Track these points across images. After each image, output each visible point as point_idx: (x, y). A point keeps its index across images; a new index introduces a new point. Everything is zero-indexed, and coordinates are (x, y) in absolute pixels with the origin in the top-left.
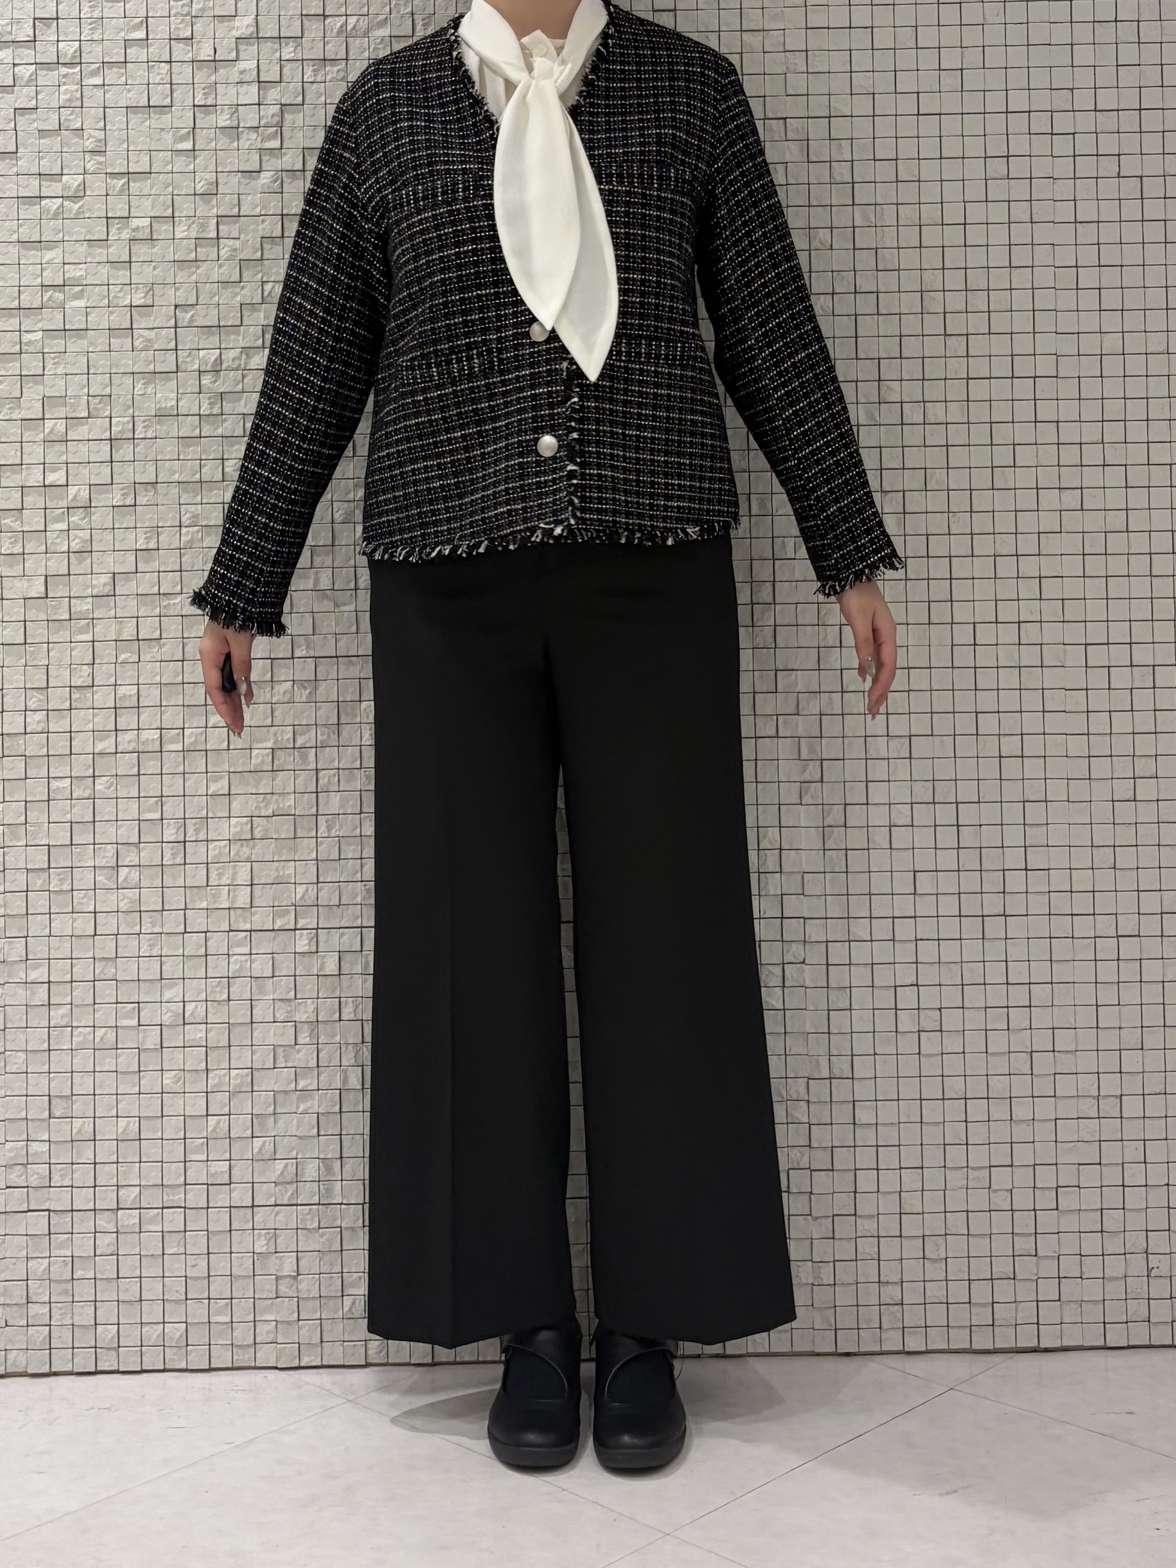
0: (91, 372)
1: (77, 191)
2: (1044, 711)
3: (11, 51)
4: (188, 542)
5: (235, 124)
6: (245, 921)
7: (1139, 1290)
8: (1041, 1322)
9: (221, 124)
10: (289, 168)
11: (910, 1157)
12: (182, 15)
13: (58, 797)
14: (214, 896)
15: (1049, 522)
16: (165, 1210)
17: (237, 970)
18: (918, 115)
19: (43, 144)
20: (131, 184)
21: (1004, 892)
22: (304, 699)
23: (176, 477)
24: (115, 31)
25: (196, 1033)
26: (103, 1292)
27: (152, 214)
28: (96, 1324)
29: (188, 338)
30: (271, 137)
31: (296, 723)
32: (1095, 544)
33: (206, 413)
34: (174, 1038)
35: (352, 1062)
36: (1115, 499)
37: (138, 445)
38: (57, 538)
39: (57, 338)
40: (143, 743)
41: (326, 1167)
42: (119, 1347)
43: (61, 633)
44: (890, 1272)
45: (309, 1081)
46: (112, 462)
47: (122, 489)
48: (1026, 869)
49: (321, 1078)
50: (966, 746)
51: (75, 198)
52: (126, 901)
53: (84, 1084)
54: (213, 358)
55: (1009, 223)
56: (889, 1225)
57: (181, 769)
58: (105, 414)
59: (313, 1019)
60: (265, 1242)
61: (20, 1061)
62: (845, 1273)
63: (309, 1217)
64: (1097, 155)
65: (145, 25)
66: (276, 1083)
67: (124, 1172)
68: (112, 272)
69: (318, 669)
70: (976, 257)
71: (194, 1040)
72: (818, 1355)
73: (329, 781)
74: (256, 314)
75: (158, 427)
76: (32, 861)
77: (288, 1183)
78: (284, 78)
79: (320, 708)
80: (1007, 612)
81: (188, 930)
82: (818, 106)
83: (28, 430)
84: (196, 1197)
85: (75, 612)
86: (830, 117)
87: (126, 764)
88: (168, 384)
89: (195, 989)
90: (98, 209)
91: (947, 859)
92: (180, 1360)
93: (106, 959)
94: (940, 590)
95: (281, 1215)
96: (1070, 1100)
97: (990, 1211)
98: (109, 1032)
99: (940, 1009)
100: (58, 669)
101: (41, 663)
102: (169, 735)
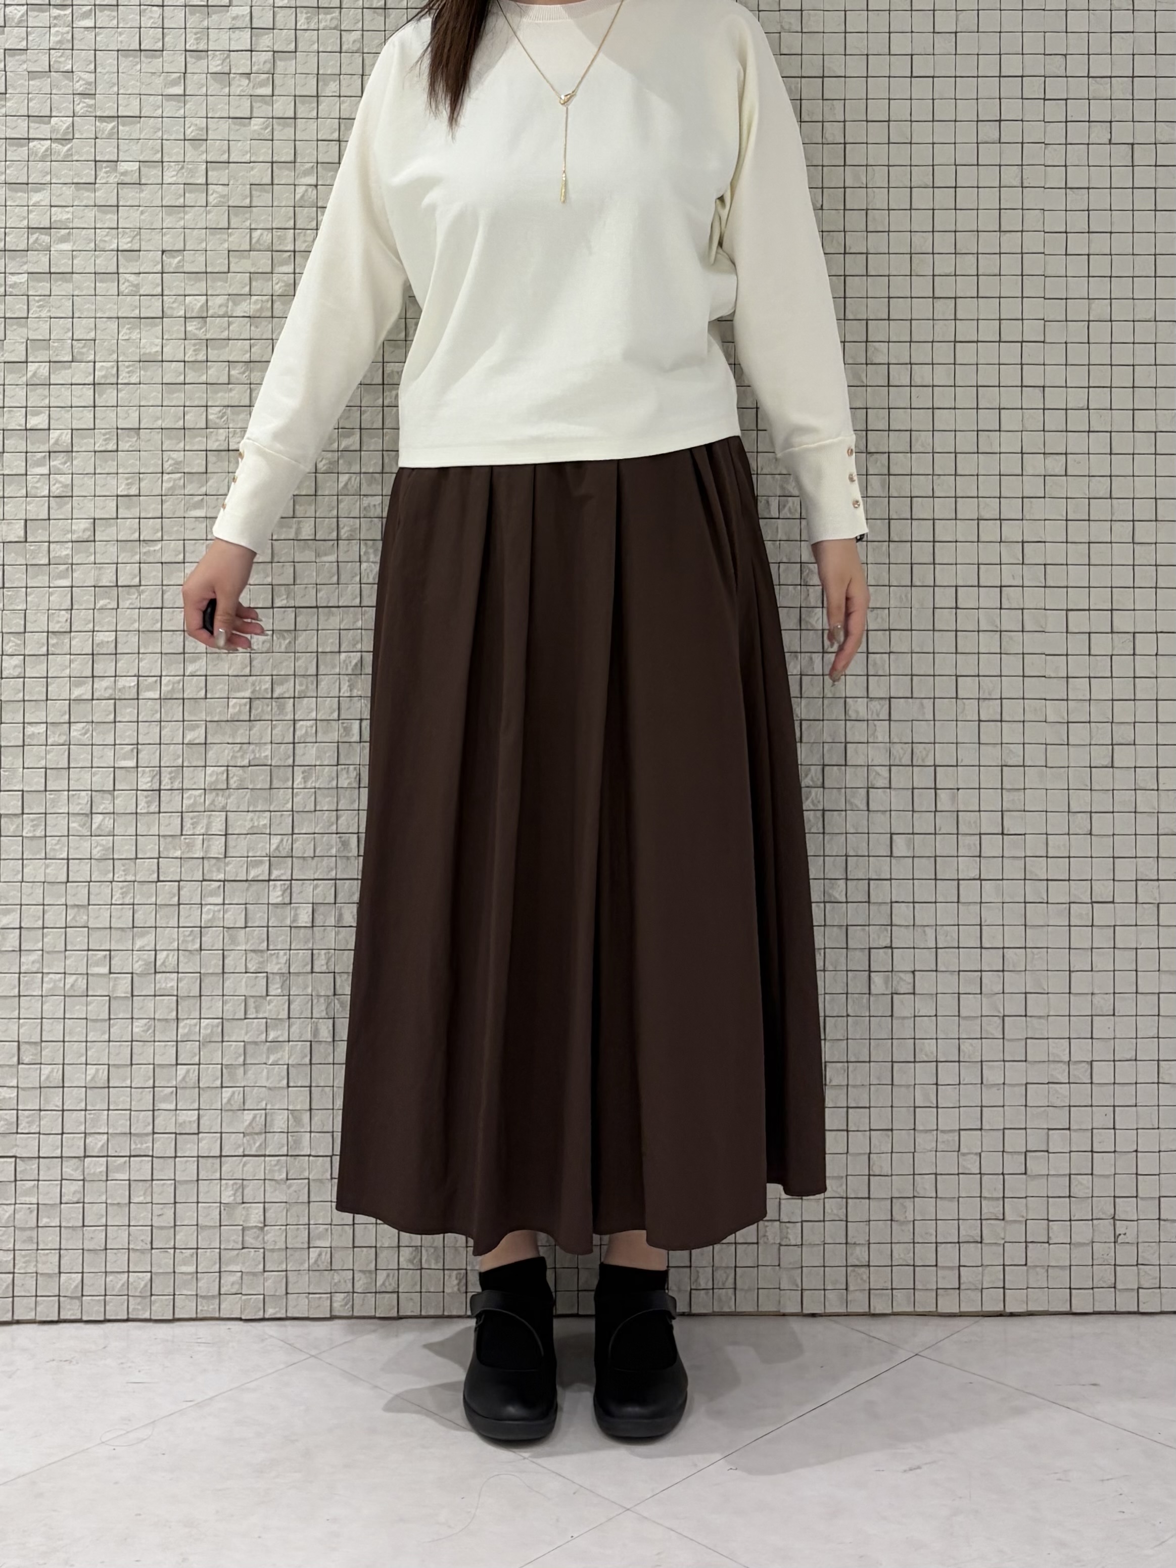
0: (76, 315)
1: (65, 133)
2: (1024, 676)
4: (169, 489)
5: (226, 70)
6: (218, 870)
7: (1105, 1256)
8: (1007, 1286)
9: (213, 70)
10: (280, 116)
11: (880, 1119)
13: (33, 743)
14: (188, 845)
15: (1033, 487)
16: (132, 1159)
17: (209, 920)
18: (911, 77)
19: (33, 85)
20: (120, 127)
21: (980, 856)
22: (283, 649)
23: (159, 424)
25: (168, 982)
26: (67, 1240)
27: (141, 159)
28: (60, 1273)
29: (175, 284)
30: (262, 84)
31: (274, 673)
32: (1078, 510)
33: (190, 359)
34: (145, 987)
35: (324, 1014)
36: (1100, 465)
37: (122, 390)
38: (37, 482)
39: (44, 281)
40: (120, 690)
41: (295, 1118)
42: (82, 1295)
43: (40, 578)
44: (857, 1233)
46: (94, 407)
47: (104, 434)
48: (1003, 834)
49: (292, 1030)
50: (945, 708)
51: (64, 140)
52: (99, 848)
53: (54, 1031)
54: (199, 305)
55: (1000, 187)
56: (858, 1186)
57: (157, 717)
58: (89, 359)
59: (285, 970)
60: (232, 1192)
62: (813, 1233)
63: (277, 1168)
64: (1089, 121)
66: (246, 1033)
67: (92, 1119)
68: (99, 215)
69: (298, 619)
70: (966, 221)
71: (165, 989)
72: (784, 1315)
73: (306, 732)
74: (245, 261)
75: (142, 372)
77: (257, 1134)
78: (278, 25)
79: (299, 658)
80: (989, 576)
81: (161, 878)
83: (11, 372)
84: (164, 1145)
85: (54, 557)
86: (823, 77)
87: (102, 712)
88: (153, 330)
89: (167, 938)
90: (87, 152)
91: (924, 823)
92: (143, 1309)
93: (78, 906)
94: (922, 553)
95: (249, 1165)
96: (1041, 1065)
97: (958, 1174)
98: (80, 980)
99: (913, 972)
100: (36, 614)
101: (19, 608)
102: (146, 683)
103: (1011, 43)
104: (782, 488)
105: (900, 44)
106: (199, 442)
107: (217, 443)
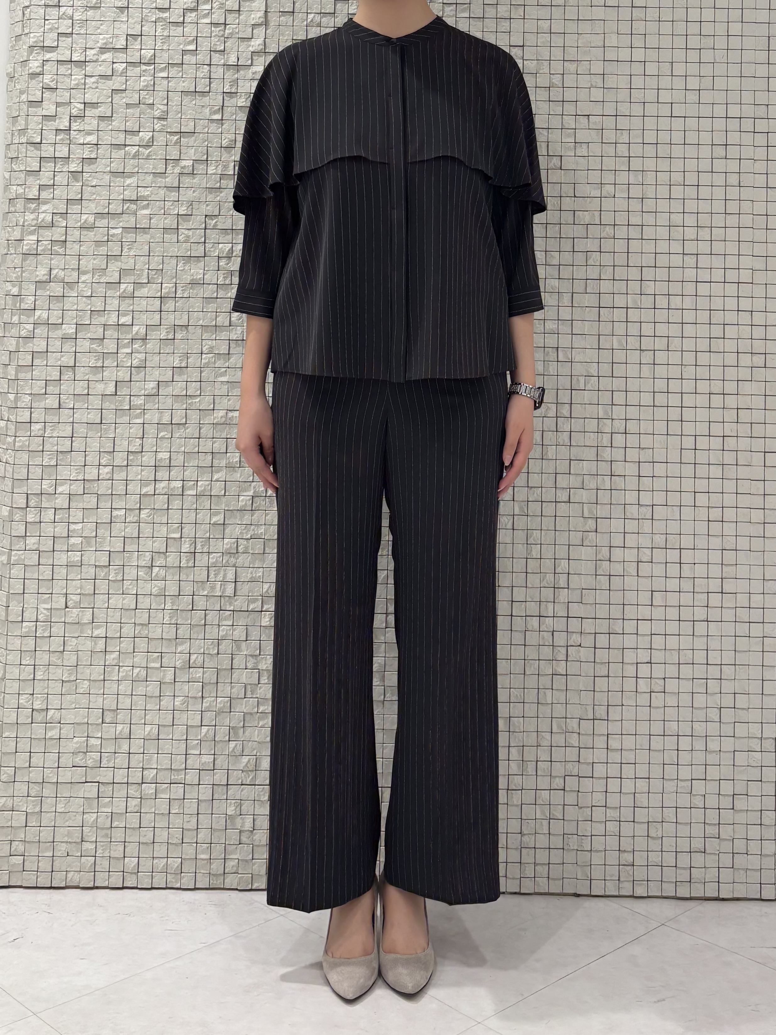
0: (151, 254)
1: (148, 142)
2: (737, 493)
3: (111, 54)
4: (206, 363)
6: (230, 605)
8: (720, 881)
9: (240, 104)
11: (642, 771)
12: (219, 36)
13: (117, 521)
14: (212, 587)
15: (745, 374)
16: (171, 785)
17: (224, 636)
18: (671, 117)
19: (129, 112)
20: (182, 139)
21: (707, 607)
23: (201, 322)
24: (177, 44)
25: (198, 674)
26: (130, 836)
27: (194, 158)
28: (124, 857)
29: (213, 236)
33: (223, 283)
34: (183, 676)
37: (178, 301)
38: (124, 358)
39: (132, 233)
40: (172, 489)
42: (138, 872)
43: (124, 418)
44: (626, 844)
45: (266, 707)
46: (161, 311)
47: (167, 329)
48: (722, 593)
50: (687, 513)
51: (147, 146)
52: (156, 588)
53: (125, 702)
54: (227, 249)
55: (726, 186)
56: (627, 814)
58: (158, 282)
60: (233, 808)
61: (86, 686)
62: (598, 843)
63: (262, 793)
65: (195, 42)
66: (245, 707)
67: (147, 759)
68: (167, 193)
70: (704, 206)
71: (195, 678)
72: (579, 895)
75: (191, 291)
76: (99, 561)
80: (717, 429)
81: (194, 608)
82: (610, 109)
83: (110, 290)
84: (192, 777)
85: (133, 405)
86: (616, 116)
87: (160, 502)
88: (199, 265)
89: (197, 646)
90: (161, 153)
91: (673, 584)
92: (176, 882)
93: (142, 624)
94: (674, 414)
95: (244, 791)
96: (742, 740)
97: (691, 808)
98: (142, 671)
99: (664, 679)
100: (121, 440)
101: (110, 436)
102: (188, 485)
103: (734, 97)
104: (588, 371)
105: (665, 96)
106: (224, 335)
107: (236, 336)
